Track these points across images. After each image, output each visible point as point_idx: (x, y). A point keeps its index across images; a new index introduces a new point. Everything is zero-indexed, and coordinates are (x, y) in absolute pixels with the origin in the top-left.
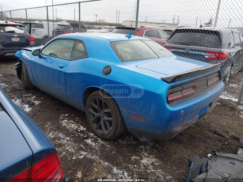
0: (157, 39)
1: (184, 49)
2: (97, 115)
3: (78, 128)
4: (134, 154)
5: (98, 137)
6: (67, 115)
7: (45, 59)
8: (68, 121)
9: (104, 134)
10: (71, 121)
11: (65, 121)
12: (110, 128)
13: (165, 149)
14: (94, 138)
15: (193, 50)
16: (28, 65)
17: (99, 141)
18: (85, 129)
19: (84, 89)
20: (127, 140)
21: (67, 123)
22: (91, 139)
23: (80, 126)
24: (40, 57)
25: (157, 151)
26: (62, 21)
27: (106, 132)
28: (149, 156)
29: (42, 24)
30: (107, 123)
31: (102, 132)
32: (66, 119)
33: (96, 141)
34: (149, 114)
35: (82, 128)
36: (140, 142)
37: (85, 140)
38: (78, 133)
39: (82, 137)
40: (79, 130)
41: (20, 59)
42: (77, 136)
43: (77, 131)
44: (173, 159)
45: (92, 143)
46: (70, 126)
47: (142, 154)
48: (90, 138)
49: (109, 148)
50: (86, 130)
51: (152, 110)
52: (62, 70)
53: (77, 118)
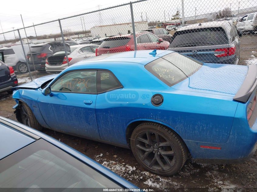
0: (149, 43)
1: (191, 51)
2: (149, 150)
3: (126, 169)
4: (208, 185)
5: (157, 174)
6: (101, 155)
7: (57, 96)
8: (108, 163)
9: (164, 170)
10: (111, 162)
11: (105, 164)
12: (171, 163)
13: (235, 169)
14: (152, 177)
15: (200, 51)
16: (34, 106)
17: (162, 180)
18: (134, 168)
19: (126, 124)
20: (188, 169)
21: (108, 165)
22: (151, 180)
23: (127, 166)
24: (52, 95)
25: (228, 175)
26: (24, 40)
27: (166, 168)
28: (224, 184)
29: (12, 49)
30: (166, 158)
31: (159, 168)
32: (105, 161)
33: (157, 180)
34: (228, 141)
35: (131, 169)
36: (203, 168)
37: (145, 183)
38: (131, 175)
39: (138, 179)
40: (129, 171)
41: (20, 100)
42: (131, 180)
43: (128, 173)
44: (251, 180)
45: (154, 184)
46: (115, 169)
47: (216, 182)
48: (148, 179)
49: (177, 186)
50: (136, 170)
51: (231, 136)
52: (91, 107)
53: (115, 156)
